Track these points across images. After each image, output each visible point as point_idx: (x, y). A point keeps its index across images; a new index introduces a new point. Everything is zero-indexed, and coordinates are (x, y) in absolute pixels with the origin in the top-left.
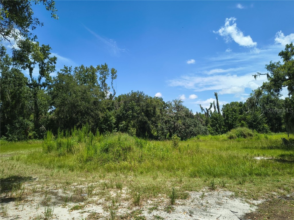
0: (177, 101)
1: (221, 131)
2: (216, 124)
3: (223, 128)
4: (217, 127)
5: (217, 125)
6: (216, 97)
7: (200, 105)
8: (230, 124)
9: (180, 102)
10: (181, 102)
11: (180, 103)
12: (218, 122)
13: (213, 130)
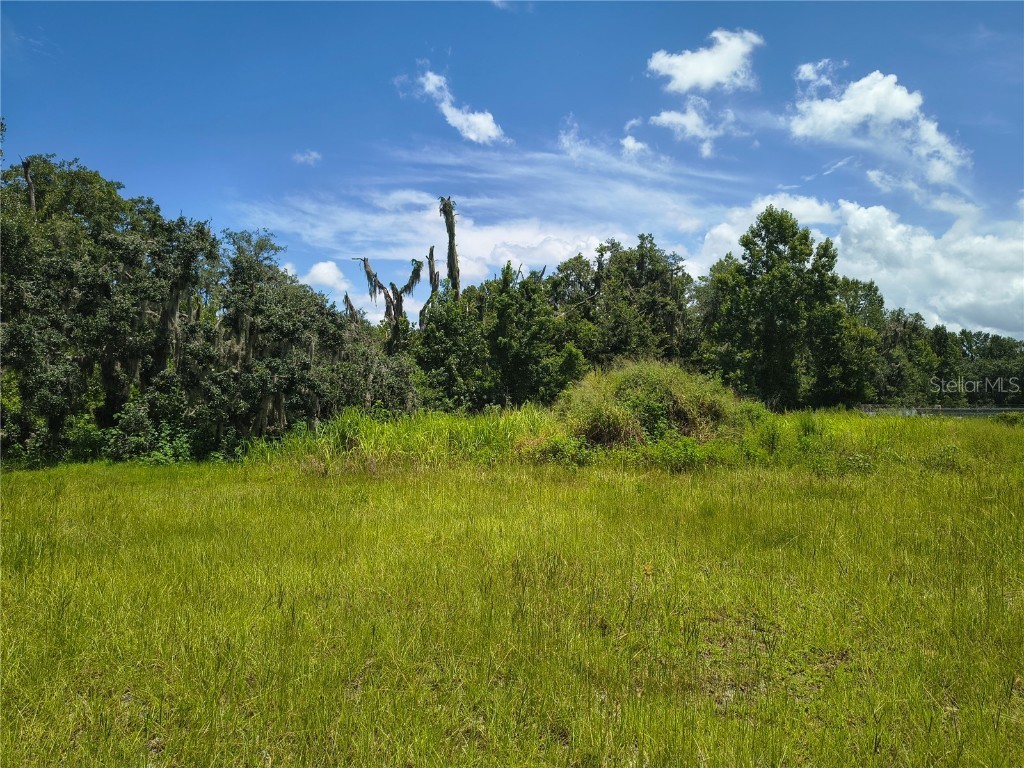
0: (248, 241)
1: (468, 391)
2: (448, 352)
3: (480, 378)
4: (449, 369)
5: (453, 360)
6: (447, 222)
7: (365, 260)
8: (517, 355)
9: (263, 245)
10: (273, 247)
11: (266, 255)
12: (455, 344)
13: (431, 385)
